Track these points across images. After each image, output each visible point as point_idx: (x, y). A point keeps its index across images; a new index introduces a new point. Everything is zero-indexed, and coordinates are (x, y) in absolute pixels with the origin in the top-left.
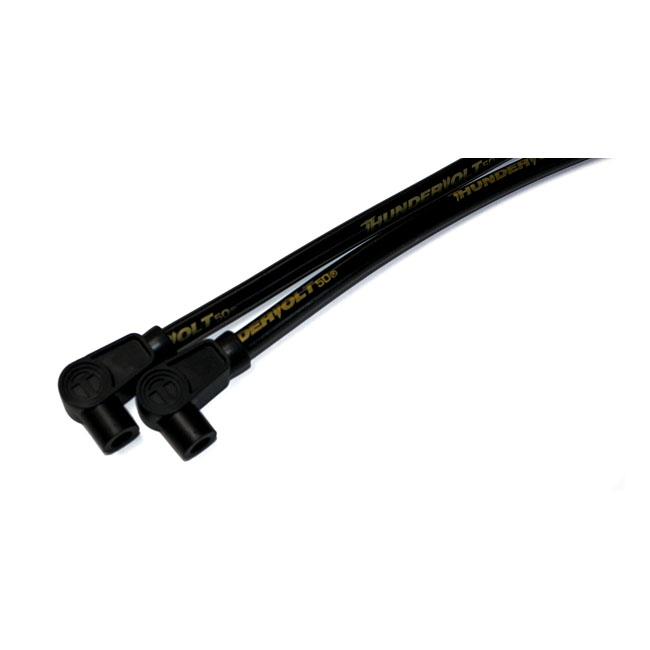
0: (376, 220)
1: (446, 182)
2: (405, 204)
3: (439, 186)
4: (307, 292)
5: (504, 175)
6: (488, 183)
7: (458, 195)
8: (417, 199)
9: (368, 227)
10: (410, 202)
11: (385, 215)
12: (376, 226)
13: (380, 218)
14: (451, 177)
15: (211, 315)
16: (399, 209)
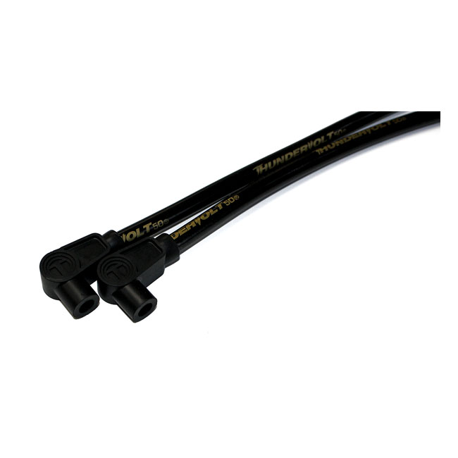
0: (263, 166)
1: (310, 145)
2: (283, 157)
3: (306, 146)
4: (218, 208)
5: (350, 139)
6: (340, 144)
7: (320, 151)
8: (291, 154)
9: (258, 171)
10: (286, 156)
11: (270, 164)
12: (264, 171)
13: (266, 165)
14: (313, 141)
15: (150, 224)
16: (279, 160)
